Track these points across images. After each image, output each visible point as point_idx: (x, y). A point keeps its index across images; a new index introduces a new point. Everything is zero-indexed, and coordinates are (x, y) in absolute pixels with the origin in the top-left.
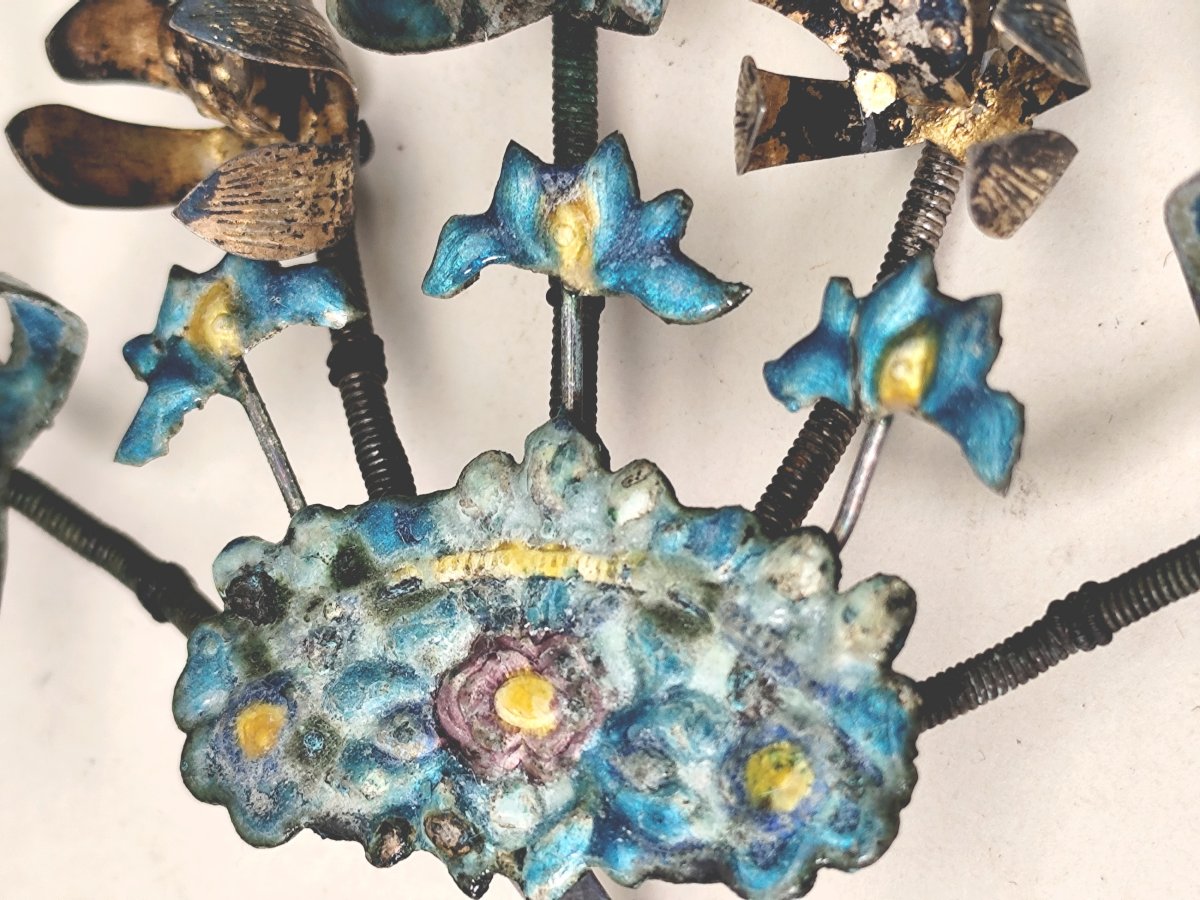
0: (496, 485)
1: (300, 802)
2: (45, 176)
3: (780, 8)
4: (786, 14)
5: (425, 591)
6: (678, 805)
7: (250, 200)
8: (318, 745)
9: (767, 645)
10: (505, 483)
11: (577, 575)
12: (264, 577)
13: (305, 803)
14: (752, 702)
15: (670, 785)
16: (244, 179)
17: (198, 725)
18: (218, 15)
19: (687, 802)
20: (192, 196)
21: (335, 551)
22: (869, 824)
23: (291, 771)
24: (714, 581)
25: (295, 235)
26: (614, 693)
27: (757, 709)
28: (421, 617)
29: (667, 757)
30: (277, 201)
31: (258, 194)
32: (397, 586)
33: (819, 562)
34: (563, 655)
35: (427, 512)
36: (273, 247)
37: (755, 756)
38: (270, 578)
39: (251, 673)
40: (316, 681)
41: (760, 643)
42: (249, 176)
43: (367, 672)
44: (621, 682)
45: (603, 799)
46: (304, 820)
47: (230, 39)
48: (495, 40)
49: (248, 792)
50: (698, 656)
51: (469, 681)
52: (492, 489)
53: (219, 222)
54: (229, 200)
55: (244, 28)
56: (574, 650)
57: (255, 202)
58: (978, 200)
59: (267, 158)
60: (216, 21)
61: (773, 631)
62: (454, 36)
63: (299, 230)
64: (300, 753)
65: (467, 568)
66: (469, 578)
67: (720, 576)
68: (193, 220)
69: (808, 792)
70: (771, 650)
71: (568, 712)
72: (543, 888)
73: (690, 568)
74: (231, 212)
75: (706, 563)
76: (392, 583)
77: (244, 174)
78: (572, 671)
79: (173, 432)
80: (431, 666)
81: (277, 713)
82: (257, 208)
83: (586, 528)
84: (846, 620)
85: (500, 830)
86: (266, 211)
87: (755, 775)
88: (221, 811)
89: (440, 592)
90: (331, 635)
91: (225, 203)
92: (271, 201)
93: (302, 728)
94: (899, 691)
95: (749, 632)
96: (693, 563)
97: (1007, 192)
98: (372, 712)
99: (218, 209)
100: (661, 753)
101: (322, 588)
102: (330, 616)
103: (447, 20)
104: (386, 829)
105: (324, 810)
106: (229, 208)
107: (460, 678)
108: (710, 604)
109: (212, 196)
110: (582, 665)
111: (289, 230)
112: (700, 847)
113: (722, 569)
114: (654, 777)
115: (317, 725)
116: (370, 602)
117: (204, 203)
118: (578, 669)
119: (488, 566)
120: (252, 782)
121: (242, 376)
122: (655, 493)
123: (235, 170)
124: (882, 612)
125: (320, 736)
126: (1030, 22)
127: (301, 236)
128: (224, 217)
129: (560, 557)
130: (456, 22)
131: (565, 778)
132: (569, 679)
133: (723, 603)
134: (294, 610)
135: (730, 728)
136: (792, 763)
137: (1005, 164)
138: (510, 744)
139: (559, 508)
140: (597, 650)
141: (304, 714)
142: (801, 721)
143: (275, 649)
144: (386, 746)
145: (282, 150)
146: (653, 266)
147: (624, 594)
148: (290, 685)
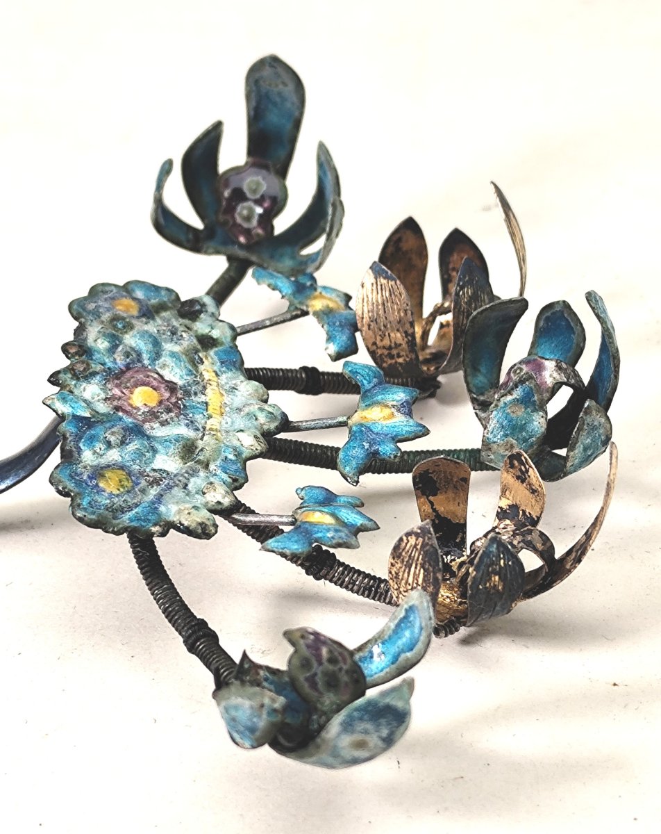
0: (251, 391)
1: (92, 318)
2: (392, 243)
3: (499, 511)
4: (497, 515)
5: (197, 367)
6: (100, 446)
7: (384, 297)
8: (120, 326)
9: (180, 481)
10: (253, 395)
11: (210, 417)
12: (200, 312)
13: (92, 321)
14: (151, 475)
15: (109, 445)
16: (394, 293)
17: (127, 289)
18: (473, 280)
19: (100, 449)
20: (384, 270)
21: (215, 337)
22: (93, 513)
23: (106, 317)
24: (210, 466)
25: (369, 326)
26: (152, 428)
27: (148, 476)
28: (185, 362)
29: (121, 445)
30: (385, 312)
31: (387, 302)
32: (199, 356)
33: (222, 501)
34: (169, 410)
35: (237, 369)
36: (363, 314)
37: (124, 473)
38: (200, 314)
39: (153, 306)
40: (152, 328)
41: (181, 478)
42: (396, 296)
43: (156, 343)
44: (158, 431)
45: (100, 421)
46: (83, 320)
47: (461, 283)
48: (475, 415)
49: (95, 302)
50: (172, 458)
51: (155, 379)
52: (250, 389)
53: (373, 284)
54: (383, 287)
55: (468, 292)
56: (172, 414)
57: (383, 300)
58: (405, 538)
59: (405, 305)
60: (469, 278)
61: (187, 485)
62: (475, 396)
63: (372, 327)
64: (115, 318)
65: (210, 380)
66: (205, 381)
67: (212, 467)
68: (372, 271)
69: (108, 491)
70: (177, 482)
71: (142, 411)
72: (56, 400)
73: (216, 457)
74: (377, 288)
75: (218, 462)
76: (200, 355)
77: (396, 293)
78: (162, 413)
79: (269, 286)
80: (161, 368)
81: (135, 312)
82: (380, 301)
83: (233, 423)
84: (193, 507)
85: (82, 387)
86: (380, 307)
87: (116, 472)
88: (86, 294)
89: (197, 372)
90: (173, 333)
91: (381, 285)
92: (385, 309)
93: (128, 320)
94: (160, 526)
95: (186, 475)
96: (218, 458)
97: (410, 556)
98: (137, 345)
99: (379, 283)
100: (123, 443)
101: (196, 331)
102: (183, 334)
103: (482, 394)
104: (80, 346)
105: (89, 327)
106: (379, 287)
107: (156, 376)
108: (199, 462)
109: (385, 278)
110: (164, 417)
111: (372, 321)
112: (79, 454)
113: (215, 468)
114: (112, 439)
115: (131, 327)
116: (190, 347)
117: (380, 275)
118: (163, 415)
119: (212, 387)
120: (101, 303)
121: (299, 312)
122: (252, 448)
123: (398, 288)
124: (199, 520)
125: (124, 327)
126: (493, 556)
127: (369, 329)
128: (375, 285)
129: (218, 412)
130: (482, 398)
131: (109, 409)
132: (158, 412)
133: (199, 467)
134: (187, 322)
135: (138, 467)
136: (122, 486)
137: (423, 546)
138: (124, 391)
139: (242, 413)
140: (173, 423)
141: (134, 322)
142: (143, 491)
143: (165, 314)
144: (120, 348)
145: (410, 312)
146: (364, 443)
147: (201, 435)
148: (148, 318)
